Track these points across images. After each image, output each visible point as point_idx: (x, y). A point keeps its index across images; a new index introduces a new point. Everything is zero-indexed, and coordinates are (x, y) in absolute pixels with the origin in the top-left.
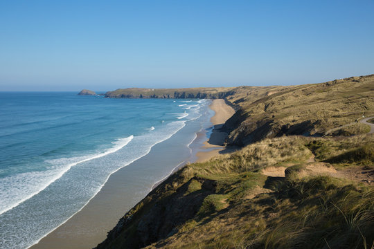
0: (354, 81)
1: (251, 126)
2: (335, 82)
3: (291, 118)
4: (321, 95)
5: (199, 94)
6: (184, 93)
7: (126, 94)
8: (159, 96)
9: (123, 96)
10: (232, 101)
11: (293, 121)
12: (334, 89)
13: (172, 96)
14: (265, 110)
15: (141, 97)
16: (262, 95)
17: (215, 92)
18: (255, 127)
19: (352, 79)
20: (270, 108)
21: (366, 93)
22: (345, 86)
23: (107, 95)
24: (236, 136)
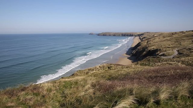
0: (183, 33)
1: (140, 49)
2: (176, 33)
3: (153, 47)
4: (168, 38)
5: (131, 34)
6: (125, 34)
7: (105, 34)
8: (116, 35)
9: (104, 35)
10: (141, 38)
11: (153, 49)
12: (174, 36)
13: (121, 35)
14: (147, 43)
15: (110, 35)
16: (152, 36)
17: (136, 34)
18: (141, 49)
19: (182, 32)
20: (149, 43)
21: (184, 38)
22: (179, 35)
23: (99, 35)
24: (135, 53)
